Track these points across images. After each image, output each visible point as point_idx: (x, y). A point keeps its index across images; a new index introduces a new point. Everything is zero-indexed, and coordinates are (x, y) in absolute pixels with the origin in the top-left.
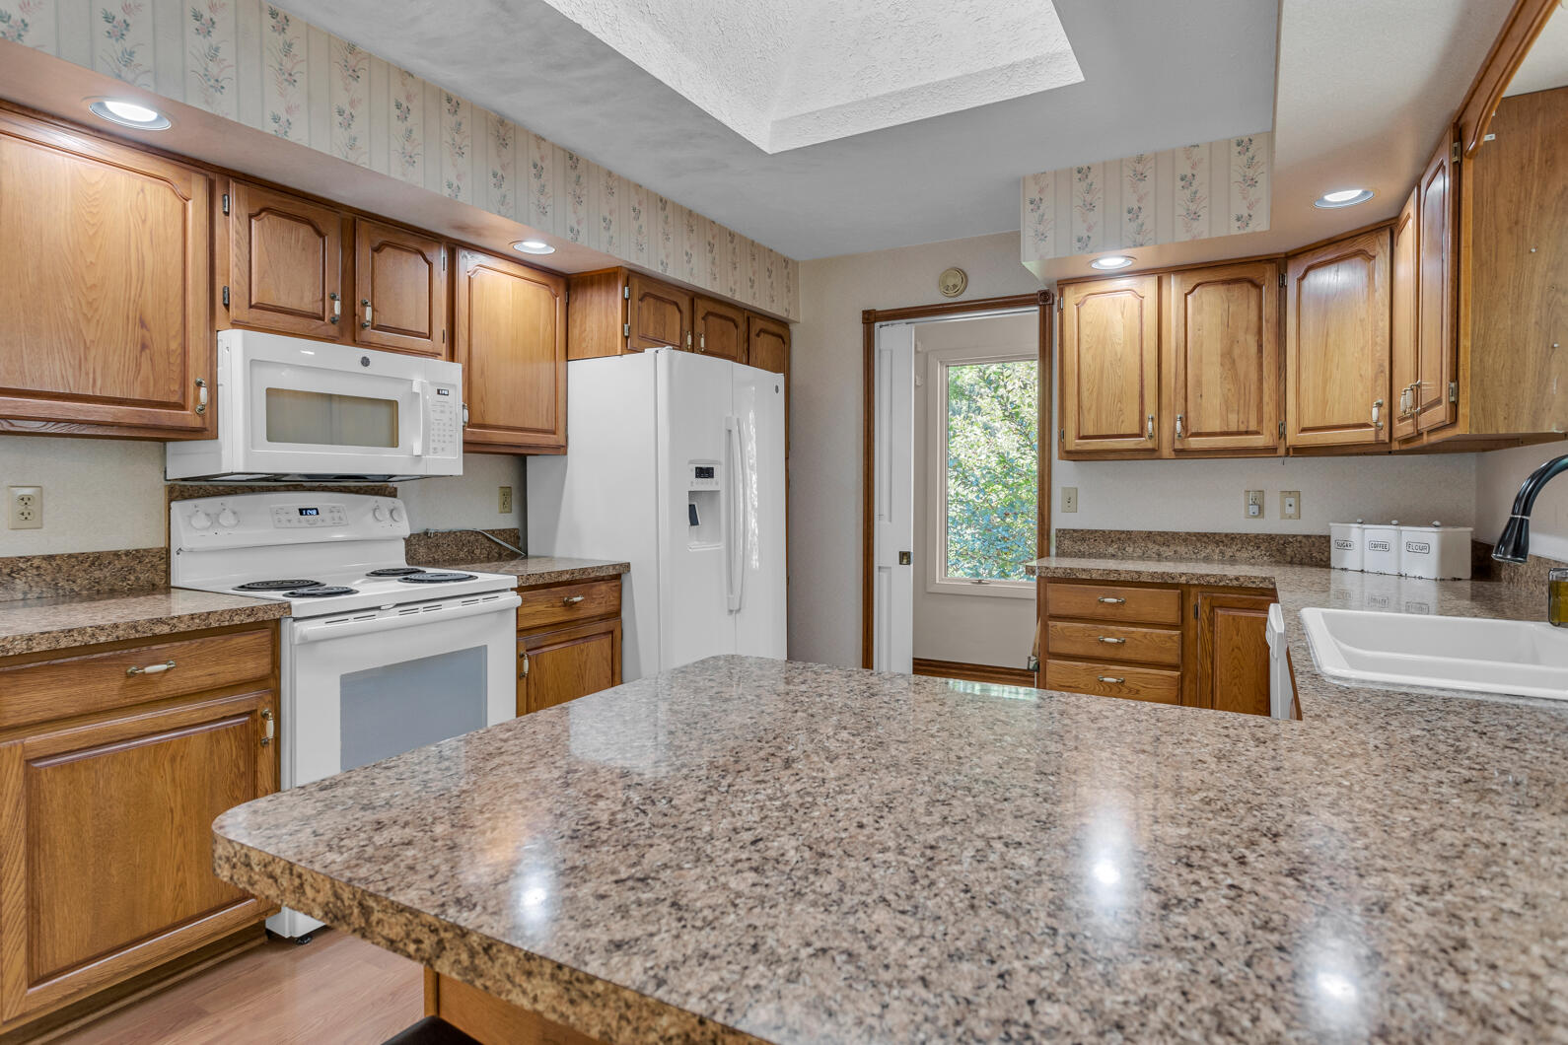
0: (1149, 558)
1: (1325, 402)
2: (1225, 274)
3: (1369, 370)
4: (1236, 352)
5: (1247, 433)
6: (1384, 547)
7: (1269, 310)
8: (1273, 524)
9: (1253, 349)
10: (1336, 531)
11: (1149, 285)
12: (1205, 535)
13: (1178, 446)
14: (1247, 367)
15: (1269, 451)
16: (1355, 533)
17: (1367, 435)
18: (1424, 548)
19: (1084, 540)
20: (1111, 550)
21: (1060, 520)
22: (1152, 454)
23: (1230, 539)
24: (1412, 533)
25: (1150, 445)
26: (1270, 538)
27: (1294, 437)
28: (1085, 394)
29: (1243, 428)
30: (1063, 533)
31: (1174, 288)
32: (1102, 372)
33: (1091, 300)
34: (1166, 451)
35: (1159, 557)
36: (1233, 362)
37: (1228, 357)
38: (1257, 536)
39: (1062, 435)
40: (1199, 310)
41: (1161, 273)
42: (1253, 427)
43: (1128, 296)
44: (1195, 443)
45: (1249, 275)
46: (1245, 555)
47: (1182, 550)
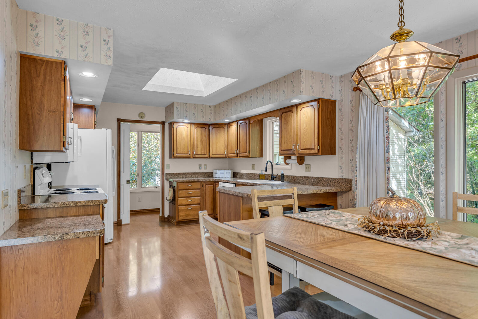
0: (184, 178)
1: (217, 150)
2: (201, 126)
3: (224, 146)
4: (203, 140)
5: (204, 154)
6: (223, 173)
7: (207, 133)
8: (203, 170)
9: (205, 140)
10: (214, 171)
11: (189, 126)
12: (193, 173)
13: (194, 156)
14: (204, 143)
15: (207, 158)
16: (218, 171)
17: (224, 156)
18: (229, 173)
19: (171, 175)
20: (177, 177)
21: (166, 171)
22: (189, 157)
23: (197, 173)
24: (227, 171)
25: (189, 156)
26: (203, 173)
27: (211, 155)
28: (178, 145)
29: (204, 153)
30: (167, 174)
31: (193, 126)
32: (181, 141)
33: (179, 126)
34: (192, 157)
35: (185, 178)
36: (202, 141)
37: (202, 140)
38: (201, 173)
39: (173, 154)
40: (197, 131)
41: (191, 124)
42: (205, 153)
43: (185, 127)
44: (197, 156)
45: (204, 127)
46: (199, 176)
47: (189, 176)
